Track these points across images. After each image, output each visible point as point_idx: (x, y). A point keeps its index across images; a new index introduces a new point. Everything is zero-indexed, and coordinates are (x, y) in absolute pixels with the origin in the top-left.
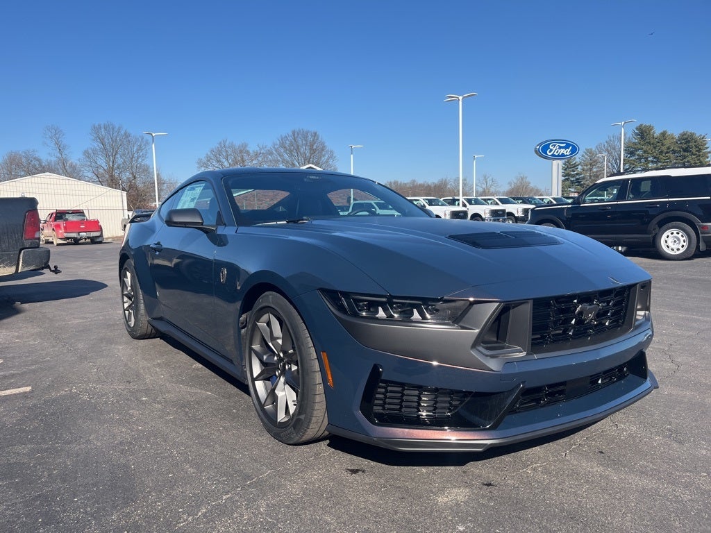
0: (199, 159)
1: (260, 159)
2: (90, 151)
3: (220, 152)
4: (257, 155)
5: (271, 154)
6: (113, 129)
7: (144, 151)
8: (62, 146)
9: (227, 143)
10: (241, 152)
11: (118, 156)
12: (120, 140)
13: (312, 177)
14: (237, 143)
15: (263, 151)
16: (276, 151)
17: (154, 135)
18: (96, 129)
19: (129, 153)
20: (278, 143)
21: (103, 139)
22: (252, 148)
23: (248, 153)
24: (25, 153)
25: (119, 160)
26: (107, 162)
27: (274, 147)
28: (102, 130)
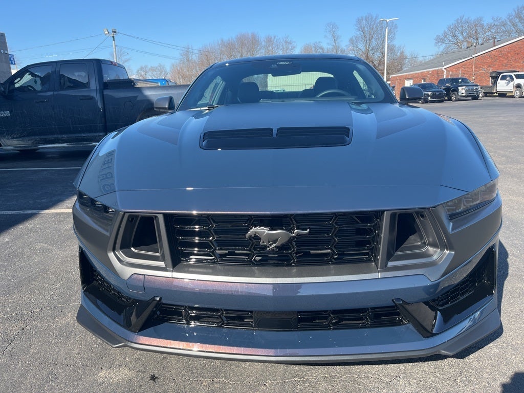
0: (437, 36)
1: (493, 31)
2: (354, 38)
3: (456, 28)
4: (490, 27)
5: (504, 25)
6: (372, 18)
7: (393, 34)
8: (336, 37)
9: (464, 19)
10: (476, 26)
11: (373, 40)
12: (376, 27)
13: (283, 63)
14: (473, 18)
15: (496, 23)
16: (510, 21)
17: (388, 21)
18: (359, 21)
19: (381, 36)
20: (514, 13)
21: (364, 28)
22: (487, 21)
23: (482, 26)
24: (314, 44)
25: (374, 43)
26: (365, 46)
27: (509, 19)
28: (364, 21)
